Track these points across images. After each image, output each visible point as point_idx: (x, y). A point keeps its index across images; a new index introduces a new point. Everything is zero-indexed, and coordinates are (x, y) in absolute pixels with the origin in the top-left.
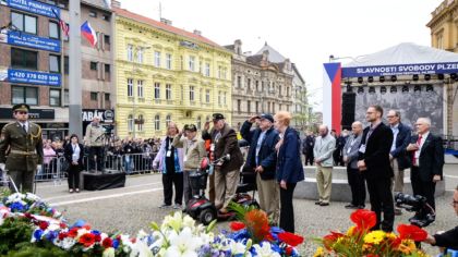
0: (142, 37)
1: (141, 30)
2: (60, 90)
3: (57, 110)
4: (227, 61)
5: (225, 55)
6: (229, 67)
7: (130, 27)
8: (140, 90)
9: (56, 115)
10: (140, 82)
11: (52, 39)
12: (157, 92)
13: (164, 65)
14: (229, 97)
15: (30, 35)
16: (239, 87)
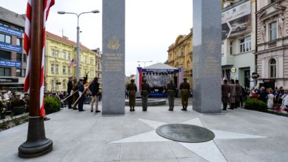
0: (58, 46)
1: (58, 43)
2: (21, 69)
3: (20, 78)
4: (94, 57)
5: (93, 54)
6: (95, 59)
7: (53, 41)
8: (57, 69)
9: (19, 81)
10: (57, 65)
11: (17, 46)
12: (64, 70)
13: (67, 58)
14: (94, 72)
15: (8, 44)
16: (99, 68)
